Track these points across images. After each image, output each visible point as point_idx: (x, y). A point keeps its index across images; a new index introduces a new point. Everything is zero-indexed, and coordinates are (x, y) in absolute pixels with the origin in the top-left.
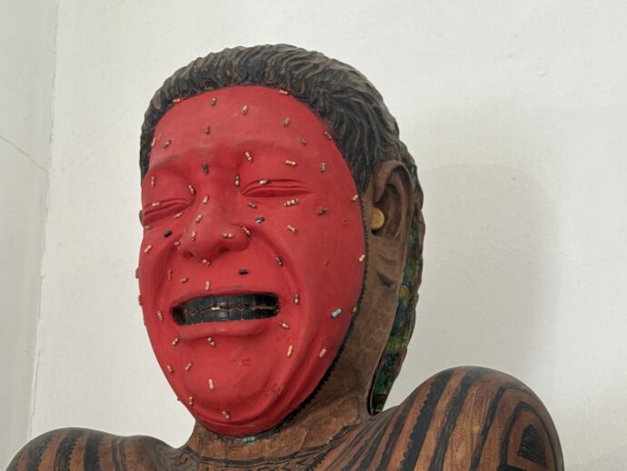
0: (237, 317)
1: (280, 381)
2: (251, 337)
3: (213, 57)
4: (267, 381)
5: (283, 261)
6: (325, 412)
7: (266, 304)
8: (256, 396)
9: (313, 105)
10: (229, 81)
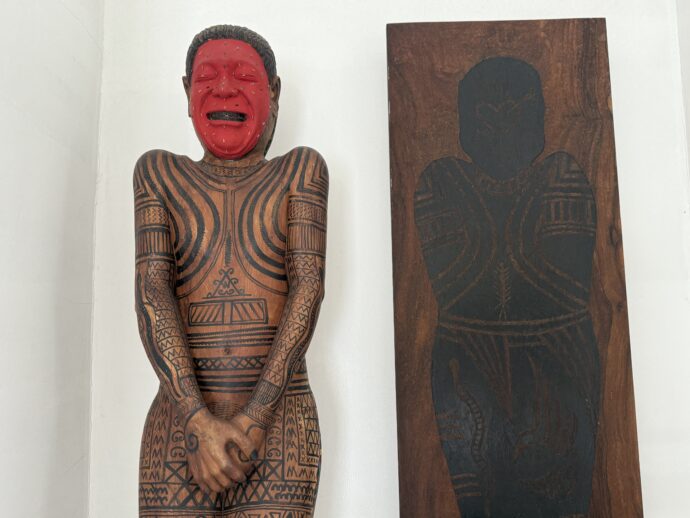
0: (232, 120)
1: (245, 143)
2: (238, 127)
3: (225, 26)
4: (242, 142)
5: (249, 103)
6: (254, 155)
7: (242, 117)
8: (238, 147)
9: (258, 51)
10: (230, 37)
